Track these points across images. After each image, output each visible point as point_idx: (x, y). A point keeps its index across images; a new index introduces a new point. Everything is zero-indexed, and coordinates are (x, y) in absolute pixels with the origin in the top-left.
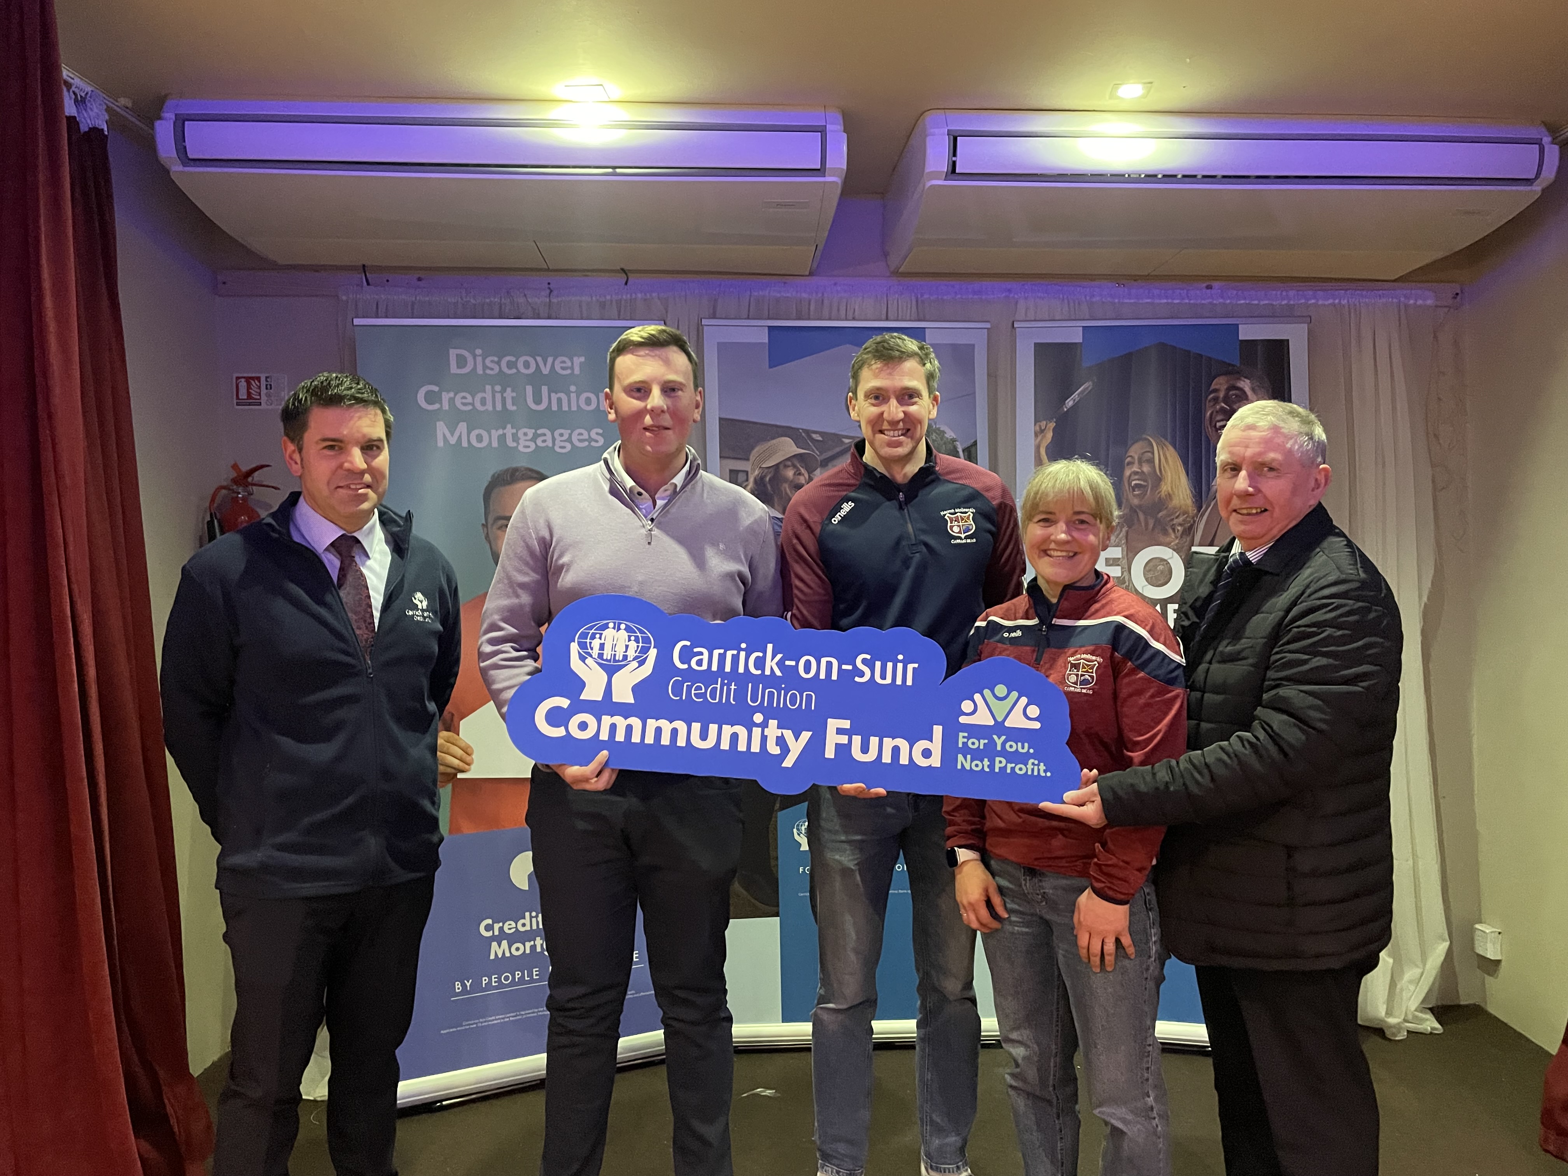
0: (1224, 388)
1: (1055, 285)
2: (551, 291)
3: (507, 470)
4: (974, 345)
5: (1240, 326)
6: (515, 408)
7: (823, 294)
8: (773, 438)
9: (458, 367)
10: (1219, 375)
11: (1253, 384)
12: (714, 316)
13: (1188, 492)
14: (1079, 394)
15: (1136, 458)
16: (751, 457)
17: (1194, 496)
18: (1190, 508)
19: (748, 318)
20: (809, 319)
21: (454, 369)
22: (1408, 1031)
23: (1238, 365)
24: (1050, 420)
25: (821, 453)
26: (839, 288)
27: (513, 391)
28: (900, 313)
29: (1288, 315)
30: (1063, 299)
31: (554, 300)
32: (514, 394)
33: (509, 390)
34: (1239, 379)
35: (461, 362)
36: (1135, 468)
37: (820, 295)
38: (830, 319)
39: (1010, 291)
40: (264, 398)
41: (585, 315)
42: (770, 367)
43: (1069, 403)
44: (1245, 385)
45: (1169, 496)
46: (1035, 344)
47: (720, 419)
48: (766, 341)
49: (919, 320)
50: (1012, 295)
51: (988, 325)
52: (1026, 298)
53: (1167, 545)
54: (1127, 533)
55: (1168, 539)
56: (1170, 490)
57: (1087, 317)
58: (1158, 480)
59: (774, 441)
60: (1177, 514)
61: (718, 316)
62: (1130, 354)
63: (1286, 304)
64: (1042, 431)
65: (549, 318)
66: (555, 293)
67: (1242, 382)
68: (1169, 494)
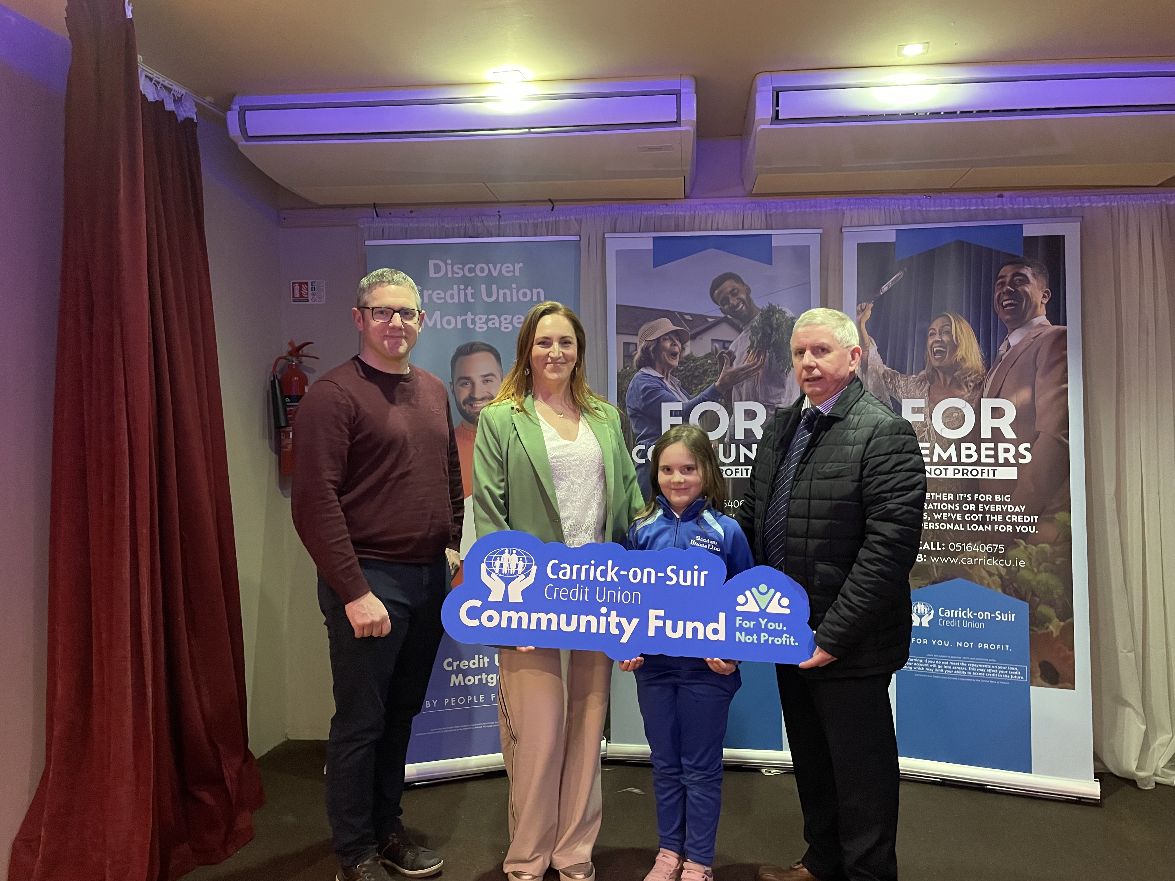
0: (1009, 275)
1: (874, 198)
2: (500, 216)
3: (468, 344)
4: (809, 246)
5: (1024, 226)
6: (473, 300)
7: (695, 212)
8: (656, 319)
9: (435, 273)
10: (1006, 265)
11: (1033, 271)
12: (615, 231)
13: (980, 356)
14: (892, 282)
15: (937, 330)
16: (640, 333)
17: (984, 360)
18: (981, 369)
19: (639, 231)
20: (684, 230)
21: (432, 274)
22: (1156, 783)
23: (1022, 256)
24: (869, 301)
25: (692, 329)
26: (707, 207)
27: (472, 289)
28: (753, 224)
29: (1066, 215)
30: (881, 209)
31: (502, 223)
32: (473, 291)
33: (470, 288)
34: (1023, 267)
35: (437, 268)
36: (937, 338)
37: (692, 212)
38: (700, 230)
39: (838, 204)
40: (310, 297)
41: (523, 234)
42: (654, 267)
43: (885, 288)
44: (1028, 272)
45: (963, 359)
46: (858, 244)
47: (617, 305)
48: (651, 247)
49: (767, 229)
50: (840, 208)
51: (821, 231)
52: (851, 210)
53: (961, 397)
54: (929, 387)
55: (963, 393)
56: (964, 355)
57: (900, 222)
58: (955, 347)
59: (656, 321)
60: (970, 373)
61: (617, 231)
62: (935, 249)
63: (1065, 207)
64: (863, 310)
65: (499, 236)
66: (502, 218)
67: (1026, 270)
68: (963, 358)
